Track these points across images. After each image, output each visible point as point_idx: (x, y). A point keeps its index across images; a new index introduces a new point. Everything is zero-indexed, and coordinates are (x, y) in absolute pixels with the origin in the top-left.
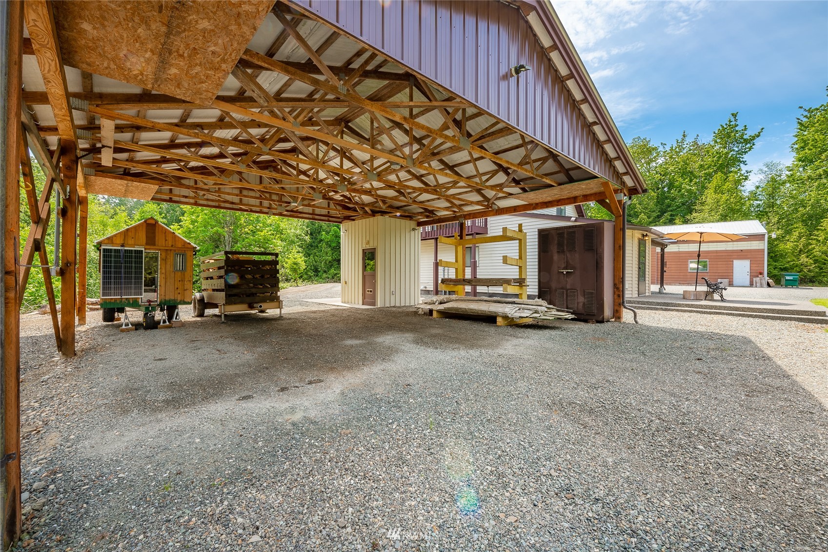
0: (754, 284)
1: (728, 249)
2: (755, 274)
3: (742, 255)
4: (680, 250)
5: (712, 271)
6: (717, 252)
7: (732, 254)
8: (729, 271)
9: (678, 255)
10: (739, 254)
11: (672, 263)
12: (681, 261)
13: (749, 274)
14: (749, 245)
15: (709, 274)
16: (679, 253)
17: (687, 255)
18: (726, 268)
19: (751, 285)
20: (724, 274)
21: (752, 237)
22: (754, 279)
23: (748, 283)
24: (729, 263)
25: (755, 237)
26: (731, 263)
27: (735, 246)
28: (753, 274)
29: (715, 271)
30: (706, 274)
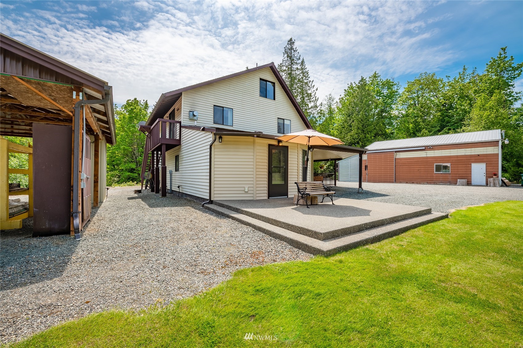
0: (489, 184)
1: (467, 154)
2: (491, 174)
3: (478, 159)
4: (428, 156)
5: (453, 173)
6: (457, 156)
7: (470, 158)
8: (468, 173)
9: (426, 160)
10: (476, 158)
11: (422, 166)
12: (428, 164)
13: (485, 175)
14: (485, 150)
15: (451, 175)
16: (427, 158)
17: (433, 159)
18: (466, 171)
19: (487, 185)
20: (464, 175)
21: (487, 143)
22: (489, 179)
23: (484, 183)
24: (468, 165)
25: (490, 143)
26: (470, 166)
27: (472, 151)
28: (489, 175)
29: (456, 173)
30: (448, 175)
